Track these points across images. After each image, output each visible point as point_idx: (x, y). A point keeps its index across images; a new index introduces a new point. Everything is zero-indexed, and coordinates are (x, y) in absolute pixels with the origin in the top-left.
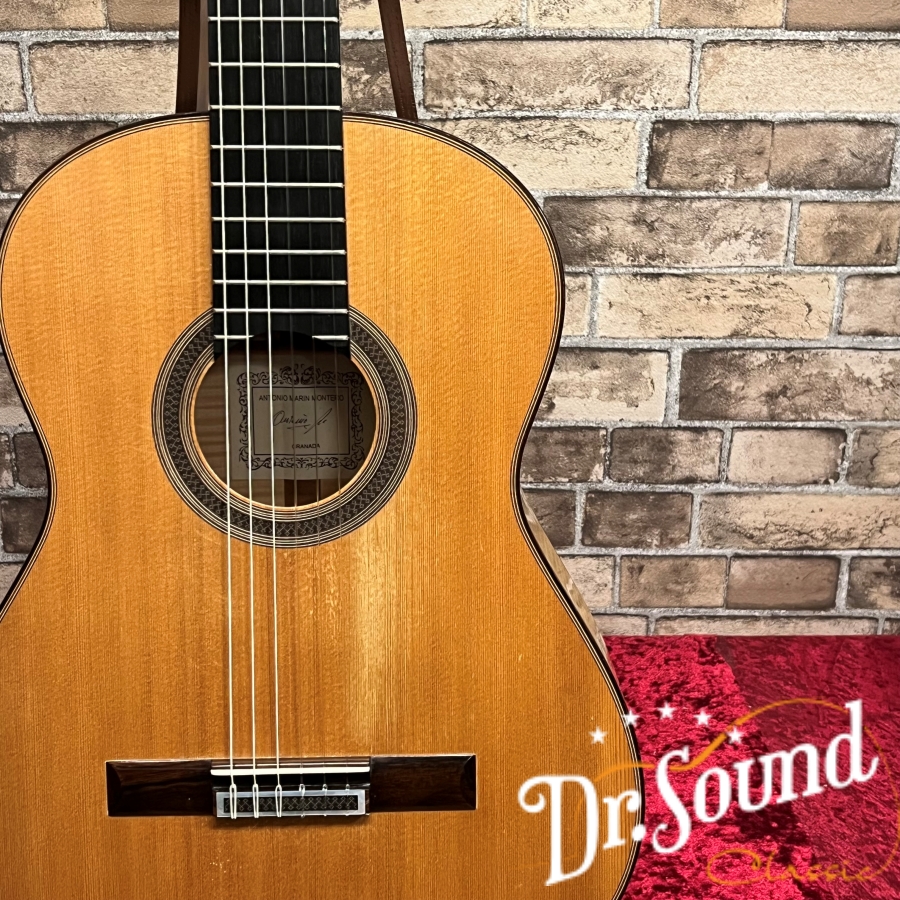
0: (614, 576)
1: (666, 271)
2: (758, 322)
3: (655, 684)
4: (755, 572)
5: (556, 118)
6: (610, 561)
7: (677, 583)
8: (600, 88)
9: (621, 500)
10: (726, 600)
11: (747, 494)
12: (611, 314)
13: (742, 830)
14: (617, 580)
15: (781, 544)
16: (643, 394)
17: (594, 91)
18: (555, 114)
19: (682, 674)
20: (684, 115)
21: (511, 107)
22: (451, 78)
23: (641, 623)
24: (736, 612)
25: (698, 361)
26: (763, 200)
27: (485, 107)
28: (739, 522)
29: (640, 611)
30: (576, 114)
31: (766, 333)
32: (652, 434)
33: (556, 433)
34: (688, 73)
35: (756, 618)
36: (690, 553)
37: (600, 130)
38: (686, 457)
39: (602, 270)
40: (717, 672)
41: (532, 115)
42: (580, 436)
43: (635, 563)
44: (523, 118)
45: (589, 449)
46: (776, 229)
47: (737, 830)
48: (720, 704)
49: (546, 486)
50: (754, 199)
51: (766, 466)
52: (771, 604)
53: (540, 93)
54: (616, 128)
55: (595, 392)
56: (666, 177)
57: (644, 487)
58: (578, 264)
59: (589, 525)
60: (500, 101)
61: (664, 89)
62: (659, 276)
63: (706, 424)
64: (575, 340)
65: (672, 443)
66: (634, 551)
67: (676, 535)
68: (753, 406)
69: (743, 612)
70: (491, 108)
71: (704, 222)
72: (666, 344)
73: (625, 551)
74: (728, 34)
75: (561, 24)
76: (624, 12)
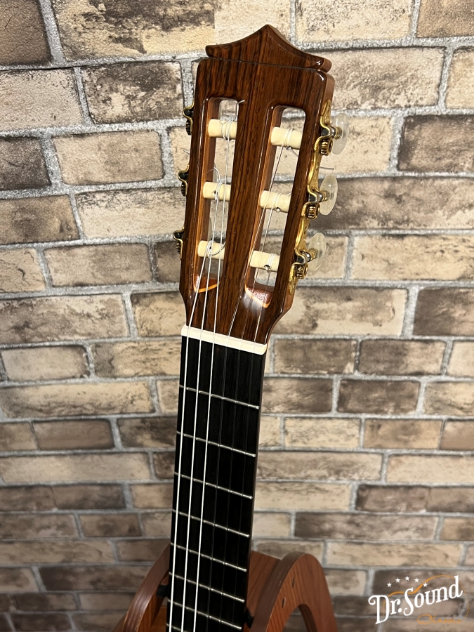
1: (365, 541)
2: (417, 561)
5: (302, 483)
8: (328, 471)
12: (334, 556)
16: (352, 585)
17: (325, 472)
18: (301, 480)
20: (377, 483)
21: (276, 478)
26: (422, 516)
30: (313, 481)
31: (422, 564)
32: (357, 599)
34: (380, 466)
37: (327, 488)
39: (330, 540)
41: (288, 481)
44: (282, 482)
46: (430, 527)
50: (417, 516)
53: (292, 472)
54: (338, 487)
56: (367, 506)
57: (352, 616)
58: (316, 537)
60: (269, 475)
61: (366, 473)
70: (264, 478)
71: (388, 524)
72: (366, 568)
74: (405, 451)
75: (304, 445)
76: (342, 441)
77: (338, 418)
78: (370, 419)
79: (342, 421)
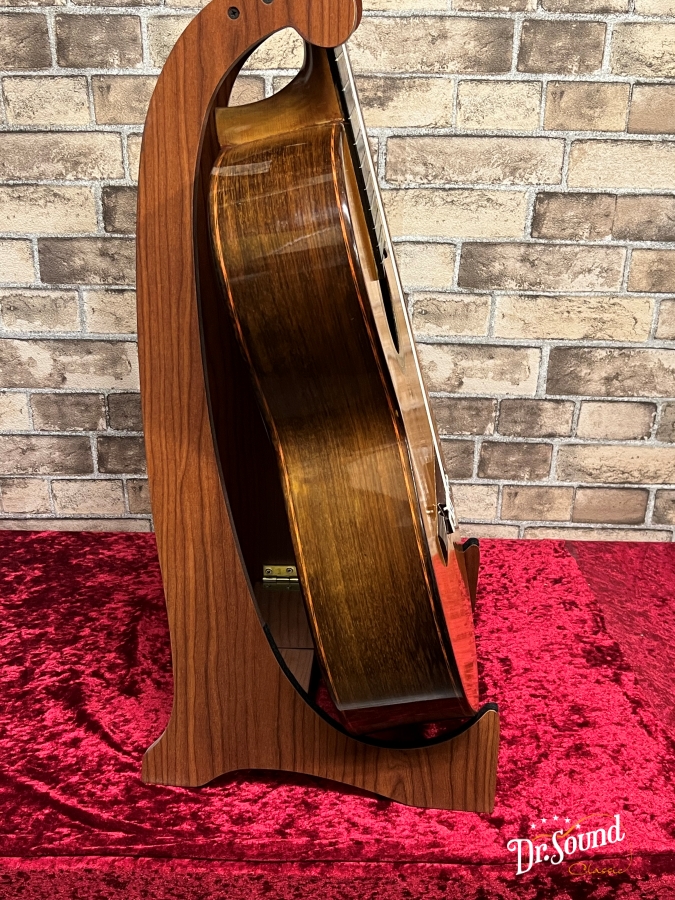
0: (498, 499)
1: (542, 293)
2: (601, 329)
3: (525, 569)
4: (592, 498)
5: (472, 190)
6: (496, 489)
7: (542, 505)
8: (503, 170)
9: (504, 447)
10: (572, 517)
11: (589, 445)
12: (504, 322)
13: (588, 661)
14: (500, 502)
15: (610, 480)
16: (522, 376)
17: (498, 172)
18: (472, 187)
19: (543, 563)
20: (557, 189)
21: (443, 181)
22: (404, 161)
23: (515, 530)
24: (578, 525)
25: (560, 354)
26: (608, 247)
27: (425, 181)
28: (583, 464)
29: (514, 522)
30: (486, 187)
31: (607, 337)
32: (527, 403)
33: (463, 402)
34: (561, 160)
35: (591, 529)
36: (549, 484)
37: (501, 198)
38: (549, 420)
39: (499, 292)
40: (566, 563)
41: (456, 187)
42: (480, 405)
43: (513, 489)
44: (450, 189)
45: (485, 413)
46: (616, 267)
47: (584, 661)
48: (569, 582)
49: (455, 437)
50: (602, 246)
51: (603, 427)
52: (602, 520)
53: (462, 173)
54: (512, 197)
55: (491, 374)
56: (544, 231)
57: (520, 439)
58: (483, 288)
59: (483, 464)
60: (435, 177)
61: (545, 172)
62: (537, 296)
63: (564, 397)
64: (479, 339)
65: (540, 410)
66: (512, 482)
67: (540, 472)
68: (596, 386)
69: (583, 525)
70: (430, 182)
71: (568, 261)
72: (539, 343)
73: (506, 482)
74: (589, 135)
75: (478, 126)
76: (520, 119)
77: (518, 82)
78: (552, 81)
79: (521, 85)
